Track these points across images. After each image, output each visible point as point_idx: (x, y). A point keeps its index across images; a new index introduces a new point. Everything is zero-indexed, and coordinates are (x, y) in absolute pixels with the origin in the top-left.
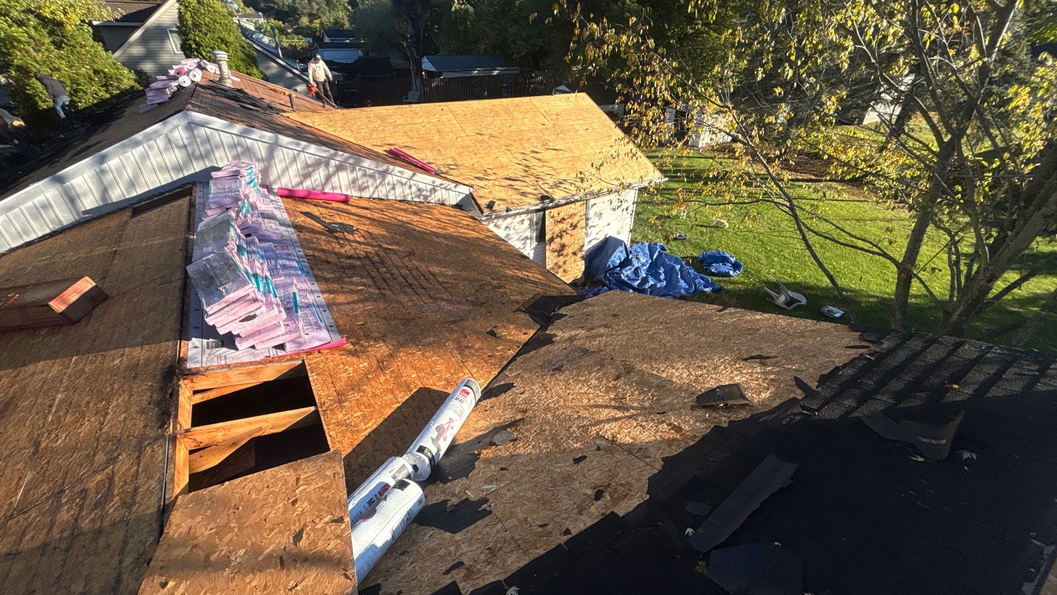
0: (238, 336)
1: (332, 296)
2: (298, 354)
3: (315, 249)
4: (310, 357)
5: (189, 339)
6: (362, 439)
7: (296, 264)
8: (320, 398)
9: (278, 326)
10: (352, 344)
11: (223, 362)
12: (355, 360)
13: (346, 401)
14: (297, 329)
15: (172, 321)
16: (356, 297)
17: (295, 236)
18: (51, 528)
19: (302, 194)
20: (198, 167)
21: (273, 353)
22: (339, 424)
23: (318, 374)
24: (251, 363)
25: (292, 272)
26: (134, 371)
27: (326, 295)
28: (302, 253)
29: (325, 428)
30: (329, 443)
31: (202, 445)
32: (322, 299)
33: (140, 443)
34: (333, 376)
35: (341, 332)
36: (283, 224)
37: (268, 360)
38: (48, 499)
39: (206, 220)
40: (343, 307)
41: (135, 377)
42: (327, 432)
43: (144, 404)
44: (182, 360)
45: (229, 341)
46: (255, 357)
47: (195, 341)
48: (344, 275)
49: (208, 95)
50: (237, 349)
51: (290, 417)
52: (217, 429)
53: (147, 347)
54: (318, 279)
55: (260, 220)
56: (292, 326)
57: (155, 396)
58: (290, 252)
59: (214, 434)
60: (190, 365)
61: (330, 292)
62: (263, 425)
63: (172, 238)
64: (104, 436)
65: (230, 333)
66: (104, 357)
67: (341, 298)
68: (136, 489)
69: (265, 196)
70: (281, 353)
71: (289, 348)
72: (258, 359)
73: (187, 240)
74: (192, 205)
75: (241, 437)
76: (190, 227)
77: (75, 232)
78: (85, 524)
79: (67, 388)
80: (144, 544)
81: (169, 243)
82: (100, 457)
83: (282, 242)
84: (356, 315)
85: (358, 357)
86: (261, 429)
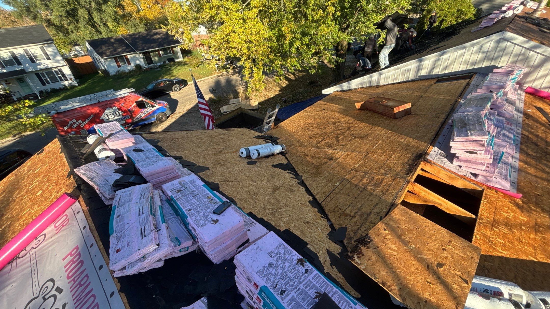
0: (458, 157)
1: (525, 166)
2: (483, 185)
3: (531, 133)
4: (489, 191)
5: (434, 146)
6: (495, 255)
7: (512, 137)
8: (481, 215)
9: (482, 164)
10: (523, 201)
11: (442, 165)
12: (518, 211)
13: (497, 228)
14: (493, 172)
15: (431, 135)
16: (544, 176)
17: (521, 120)
18: (360, 182)
19: (545, 95)
20: (486, 64)
21: (469, 175)
22: (484, 235)
23: (488, 202)
24: (455, 173)
25: (508, 140)
26: (406, 147)
27: (521, 164)
28: (520, 132)
29: (475, 231)
30: (473, 240)
31: (414, 192)
32: (517, 164)
33: (397, 175)
34: (497, 210)
35: (519, 189)
36: (518, 110)
37: (463, 177)
38: (363, 172)
39: (474, 94)
40: (530, 177)
41: (406, 150)
42: (475, 233)
43: (405, 162)
44: (427, 154)
45: (451, 157)
46: (459, 171)
47: (436, 149)
48: (544, 158)
49: (521, 22)
50: (452, 163)
51: (459, 210)
52: (424, 191)
53: (416, 141)
54: (521, 151)
55: (505, 103)
56: (491, 169)
57: (410, 161)
58: (513, 127)
59: (421, 191)
60: (429, 157)
61: (526, 163)
62: (443, 204)
63: (449, 98)
64: (386, 164)
65: (455, 154)
66: (399, 136)
67: (532, 171)
68: (388, 190)
69: (515, 90)
70: (473, 178)
71: (480, 179)
72: (459, 173)
73: (456, 101)
74: (468, 84)
75: (430, 201)
76: (461, 95)
78: (369, 188)
79: (383, 141)
80: (382, 210)
81: (447, 99)
82: (382, 171)
83: (510, 120)
84: (537, 187)
85: (522, 211)
86: (441, 205)
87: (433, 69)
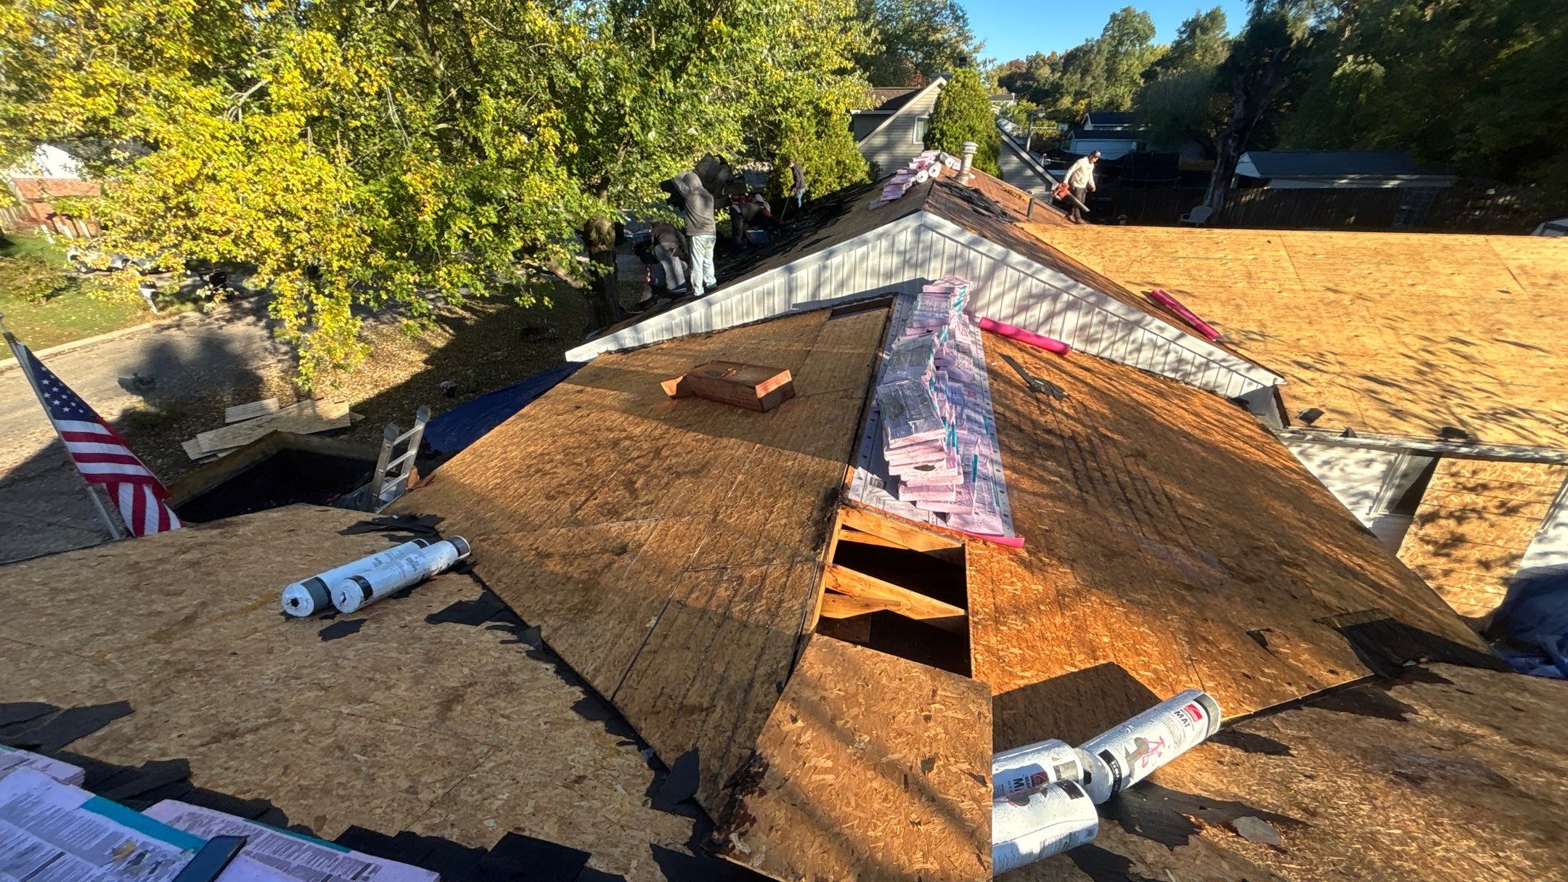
0: (905, 483)
1: (1015, 476)
2: (960, 534)
3: (1007, 407)
4: (973, 544)
5: (856, 467)
6: (1015, 687)
7: (982, 420)
8: (974, 604)
9: (949, 489)
10: (1028, 551)
11: (881, 507)
12: (1027, 574)
13: (1004, 624)
14: (970, 504)
15: (844, 441)
16: (1046, 489)
17: (986, 383)
18: (710, 599)
19: (1009, 331)
20: (908, 276)
21: (933, 519)
22: (989, 649)
23: (977, 571)
24: (908, 521)
25: (976, 428)
26: (801, 480)
27: (1008, 472)
28: (990, 408)
29: (972, 646)
30: (973, 668)
31: (839, 590)
32: (1002, 475)
33: (794, 556)
34: (994, 585)
35: (1017, 529)
36: (977, 365)
37: (925, 526)
38: (714, 569)
39: (903, 339)
40: (1027, 497)
41: (801, 486)
42: (973, 651)
43: (804, 517)
44: (845, 487)
45: (893, 485)
46: (914, 515)
47: (861, 471)
48: (1036, 454)
49: (943, 193)
50: (897, 498)
51: (934, 607)
52: (860, 580)
53: (817, 459)
54: (1003, 447)
55: (955, 352)
56: (965, 496)
57: (815, 513)
58: (979, 401)
59: (854, 583)
60: (851, 496)
61: (1014, 469)
62: (903, 601)
63: (862, 351)
64: (765, 533)
65: (898, 477)
66: (780, 454)
67: (1026, 484)
68: (781, 602)
69: (965, 325)
70: (940, 523)
71: (953, 522)
72: (917, 519)
73: (876, 357)
74: (888, 319)
75: (877, 602)
76: (882, 343)
77: (780, 323)
78: (736, 610)
80: (778, 662)
81: (859, 355)
82: (759, 553)
83: (971, 387)
84: (1040, 514)
85: (1032, 573)
86: (898, 604)
87: (818, 287)
